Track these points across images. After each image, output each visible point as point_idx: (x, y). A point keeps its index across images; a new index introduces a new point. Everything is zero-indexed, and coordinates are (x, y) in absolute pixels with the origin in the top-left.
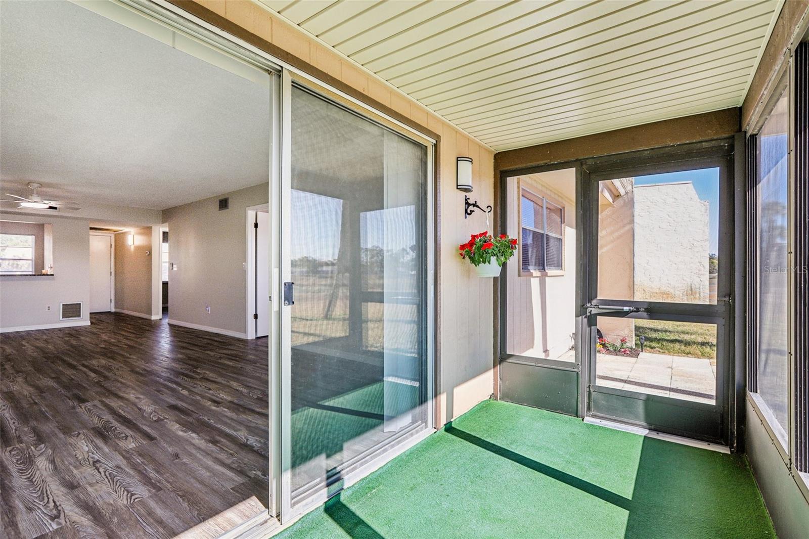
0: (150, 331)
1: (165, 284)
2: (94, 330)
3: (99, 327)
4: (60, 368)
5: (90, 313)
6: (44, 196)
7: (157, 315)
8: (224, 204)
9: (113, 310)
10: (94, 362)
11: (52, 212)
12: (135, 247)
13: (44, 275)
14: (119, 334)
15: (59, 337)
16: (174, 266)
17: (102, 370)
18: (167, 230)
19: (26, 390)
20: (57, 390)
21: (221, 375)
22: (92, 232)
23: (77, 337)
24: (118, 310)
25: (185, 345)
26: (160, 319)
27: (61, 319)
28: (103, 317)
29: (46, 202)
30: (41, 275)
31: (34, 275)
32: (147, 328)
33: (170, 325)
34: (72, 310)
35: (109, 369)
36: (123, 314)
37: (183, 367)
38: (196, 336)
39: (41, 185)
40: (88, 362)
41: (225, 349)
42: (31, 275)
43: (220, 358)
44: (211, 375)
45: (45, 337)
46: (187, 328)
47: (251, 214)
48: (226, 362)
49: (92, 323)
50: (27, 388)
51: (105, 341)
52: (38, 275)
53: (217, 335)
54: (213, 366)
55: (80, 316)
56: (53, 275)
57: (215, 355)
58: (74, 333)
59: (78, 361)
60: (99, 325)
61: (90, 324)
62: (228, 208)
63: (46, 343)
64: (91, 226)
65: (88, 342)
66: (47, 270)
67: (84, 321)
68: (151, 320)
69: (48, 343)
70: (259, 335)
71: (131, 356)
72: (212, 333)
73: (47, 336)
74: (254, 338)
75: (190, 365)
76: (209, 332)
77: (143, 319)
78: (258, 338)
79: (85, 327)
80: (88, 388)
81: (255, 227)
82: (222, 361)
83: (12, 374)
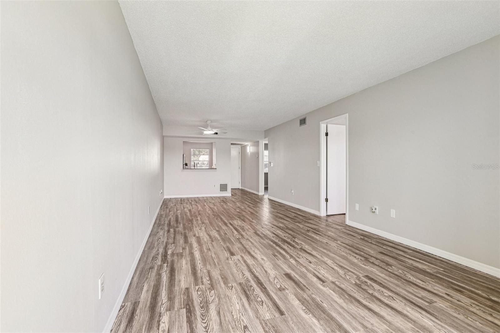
0: (260, 203)
1: (266, 175)
2: (233, 199)
3: (235, 197)
4: (220, 224)
5: (231, 189)
6: (213, 127)
7: (261, 192)
8: (303, 122)
9: (240, 188)
10: (235, 222)
11: (216, 136)
12: (250, 153)
13: (213, 169)
14: (245, 203)
15: (218, 202)
16: (271, 164)
17: (239, 228)
18: (267, 142)
19: (206, 237)
20: (219, 240)
21: (314, 248)
22: (232, 146)
23: (226, 203)
24: (243, 188)
25: (281, 216)
26: (263, 195)
27: (219, 192)
28: (237, 192)
29: (214, 130)
30: (212, 169)
31: (209, 169)
32: (258, 200)
33: (270, 200)
34: (223, 188)
35: (243, 229)
36: (245, 190)
37: (285, 235)
38: (286, 209)
39: (212, 121)
40: (233, 222)
41: (308, 223)
42: (208, 169)
43: (308, 231)
44: (306, 247)
45: (213, 201)
46: (279, 203)
47: (323, 127)
48: (313, 235)
49: (232, 195)
50: (206, 236)
51: (239, 207)
52: (211, 169)
53: (299, 210)
54: (305, 238)
55: (227, 191)
56: (216, 169)
57: (303, 227)
58: (224, 200)
59: (228, 220)
60: (235, 196)
61: (231, 195)
62: (306, 124)
63: (213, 205)
64: (232, 143)
65: (231, 207)
66: (214, 166)
67: (228, 194)
68: (258, 195)
69: (215, 205)
70: (329, 214)
71: (253, 221)
72: (295, 208)
73: (214, 201)
74: (325, 215)
75: (289, 234)
76: (293, 207)
77: (254, 194)
78: (328, 216)
79: (229, 197)
80: (234, 243)
81: (326, 136)
82: (310, 234)
83: (200, 224)
